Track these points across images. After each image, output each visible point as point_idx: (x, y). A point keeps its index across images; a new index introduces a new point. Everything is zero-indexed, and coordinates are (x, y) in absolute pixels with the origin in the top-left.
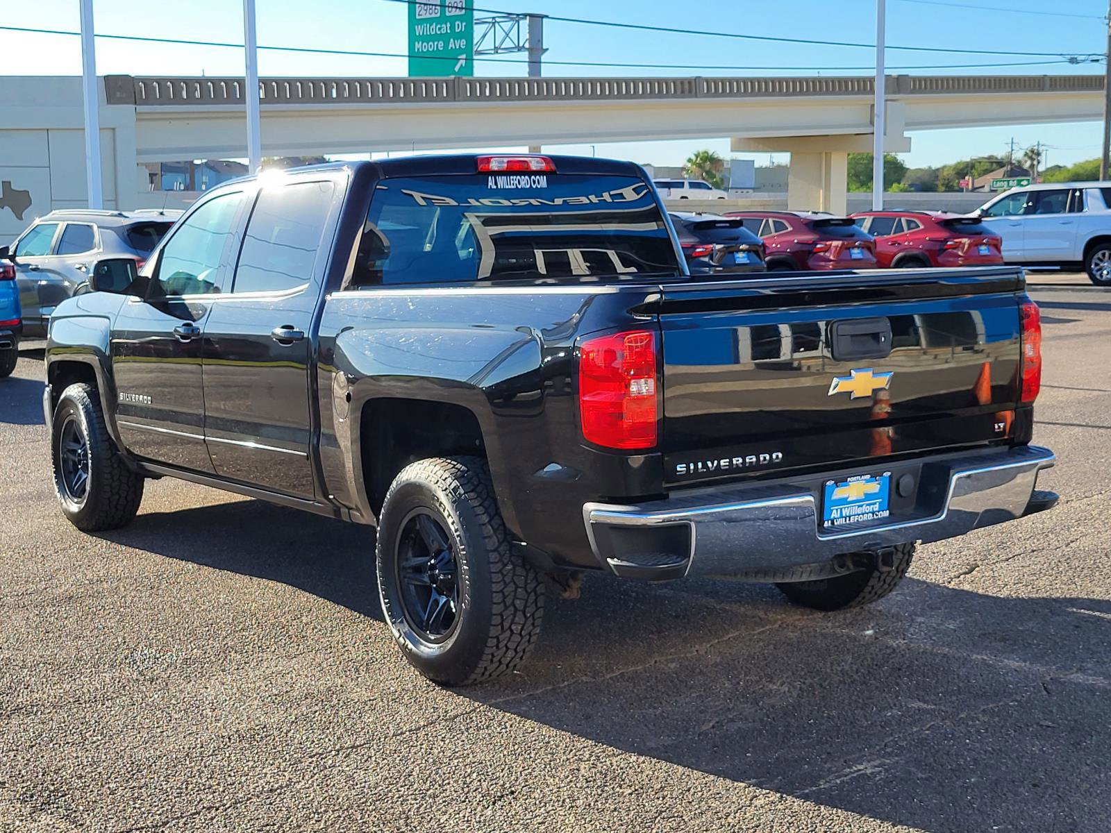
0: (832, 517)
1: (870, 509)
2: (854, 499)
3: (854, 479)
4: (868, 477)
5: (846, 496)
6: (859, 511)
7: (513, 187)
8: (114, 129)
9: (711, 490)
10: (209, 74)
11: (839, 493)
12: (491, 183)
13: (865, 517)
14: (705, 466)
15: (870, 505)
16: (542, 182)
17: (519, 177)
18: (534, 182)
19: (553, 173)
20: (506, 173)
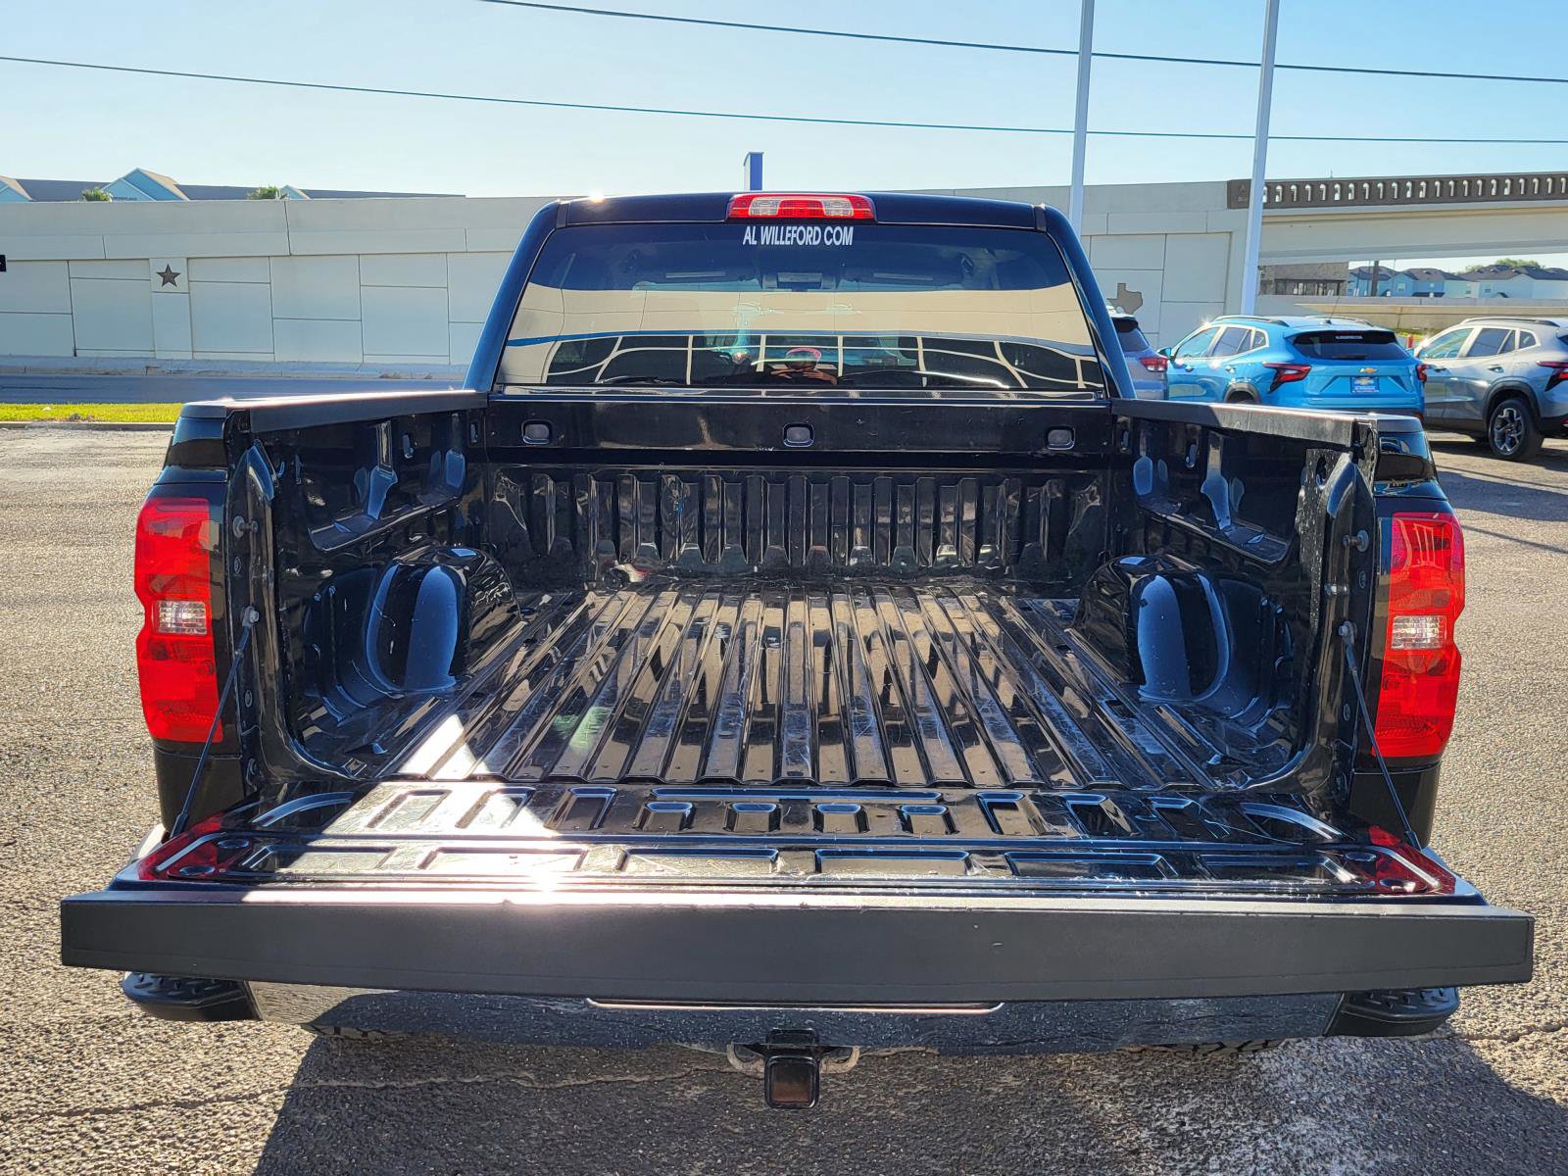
7: (788, 243)
8: (1231, 233)
10: (1336, 176)
12: (749, 237)
16: (847, 236)
17: (802, 228)
18: (830, 236)
19: (870, 221)
20: (780, 220)
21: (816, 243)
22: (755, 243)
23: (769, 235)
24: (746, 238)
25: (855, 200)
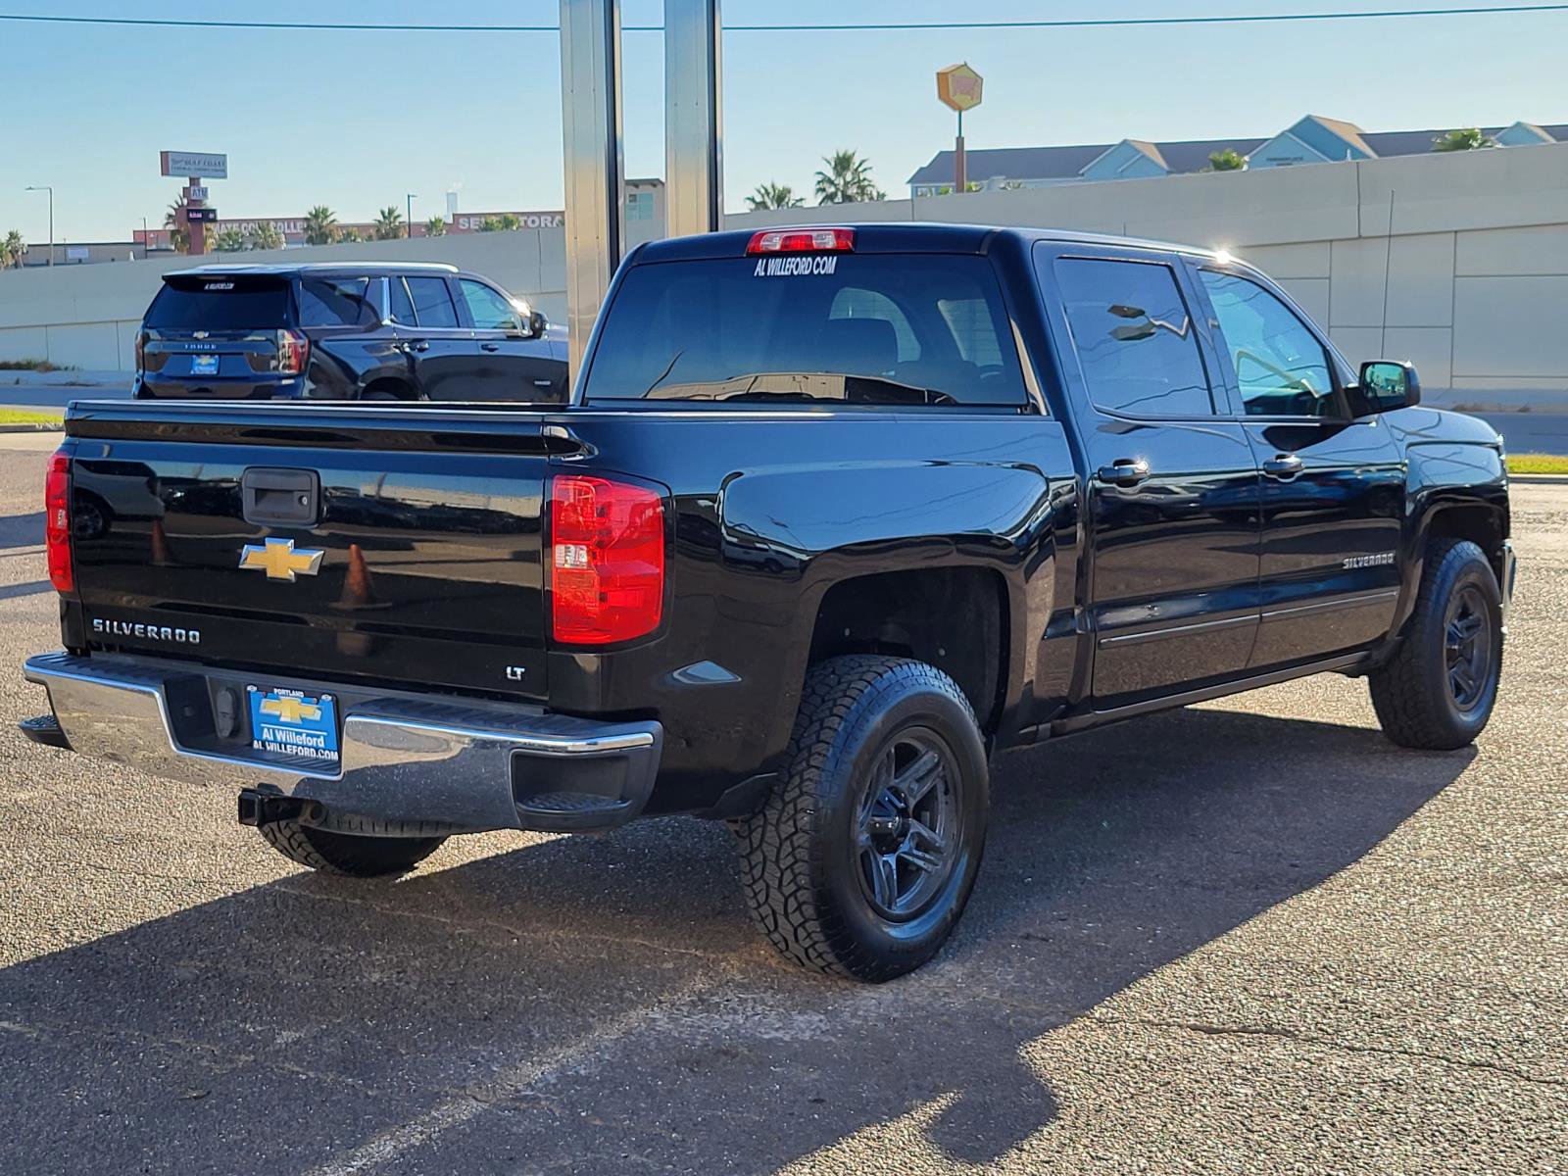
0: (264, 737)
1: (313, 742)
2: (288, 720)
3: (283, 691)
4: (301, 694)
5: (278, 713)
6: (298, 740)
7: (786, 273)
9: (129, 660)
11: (267, 707)
13: (306, 752)
14: (120, 628)
15: (312, 736)
16: (830, 265)
17: (798, 259)
18: (818, 265)
19: (849, 252)
20: (783, 254)
21: (807, 272)
22: (763, 274)
23: (776, 267)
24: (758, 269)
25: (838, 234)
